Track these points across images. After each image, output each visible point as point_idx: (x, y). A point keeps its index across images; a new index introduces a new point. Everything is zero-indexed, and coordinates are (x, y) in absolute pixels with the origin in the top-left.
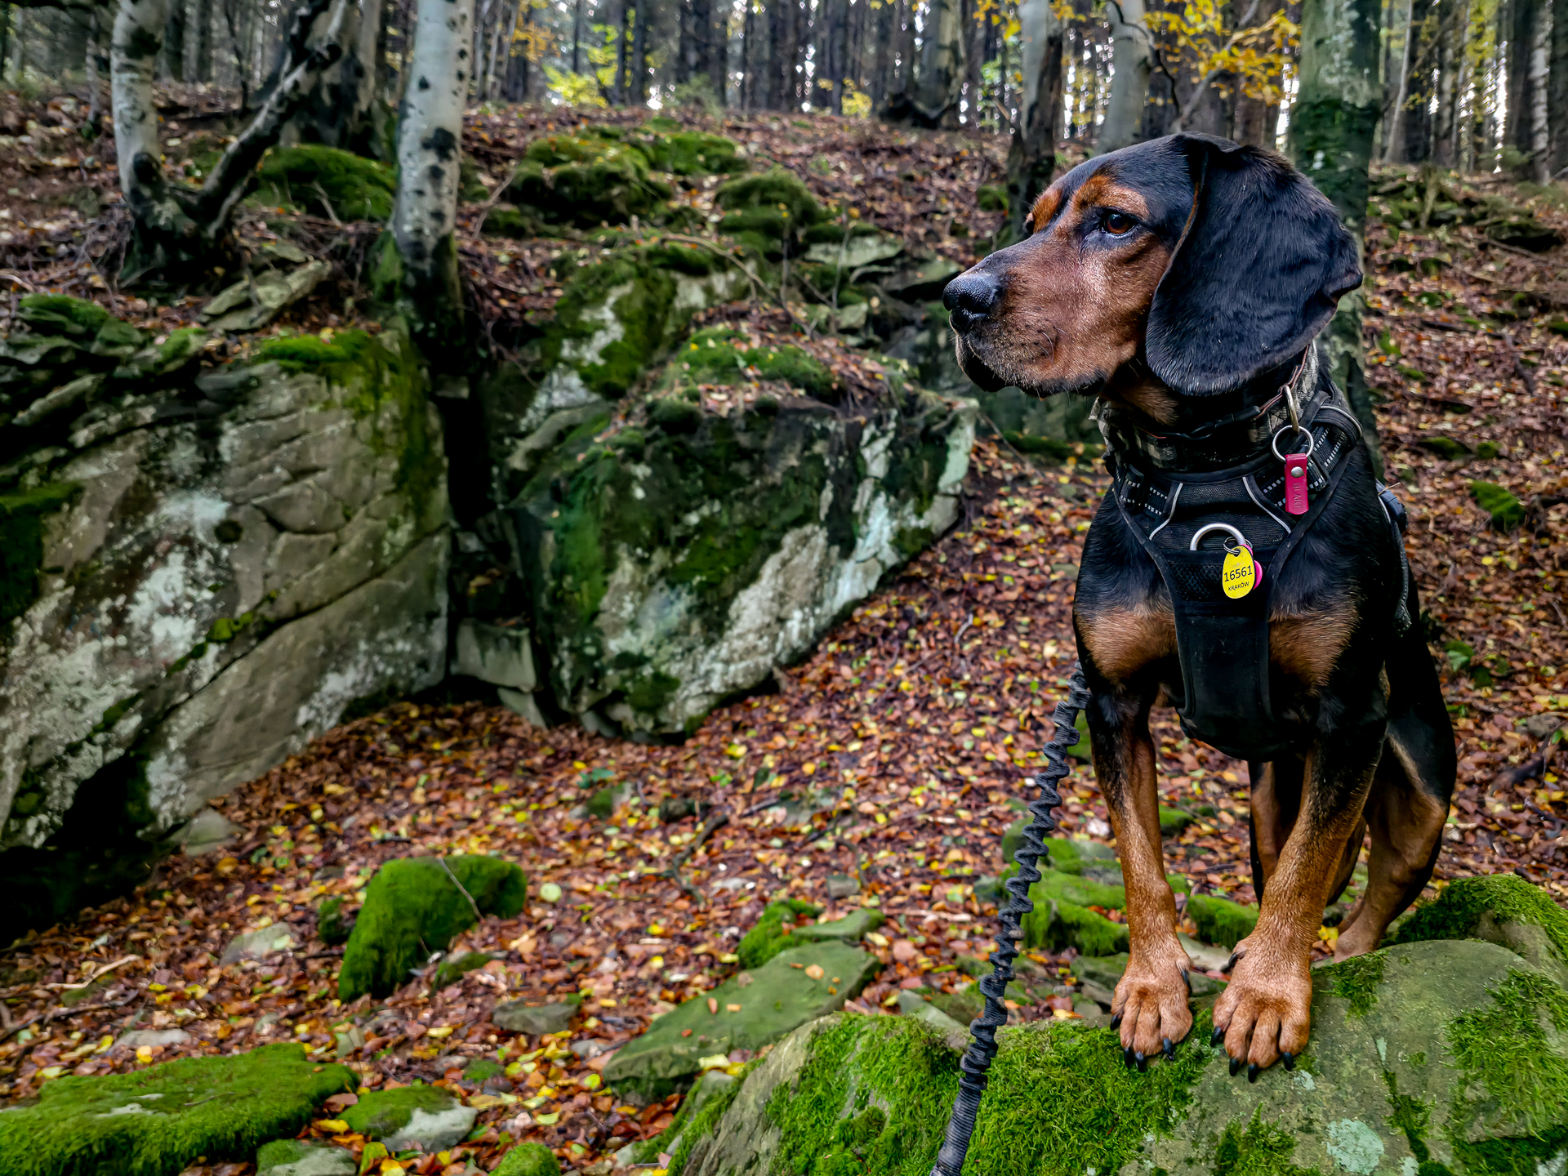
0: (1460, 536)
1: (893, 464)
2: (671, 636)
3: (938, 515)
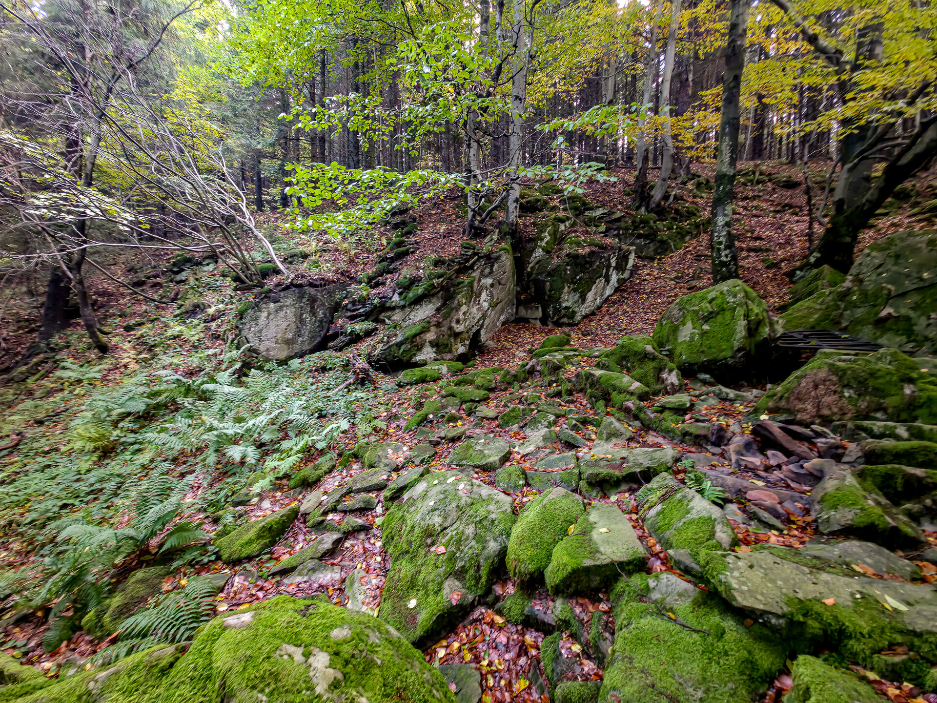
0: (758, 270)
1: (617, 263)
2: (576, 302)
3: (626, 275)
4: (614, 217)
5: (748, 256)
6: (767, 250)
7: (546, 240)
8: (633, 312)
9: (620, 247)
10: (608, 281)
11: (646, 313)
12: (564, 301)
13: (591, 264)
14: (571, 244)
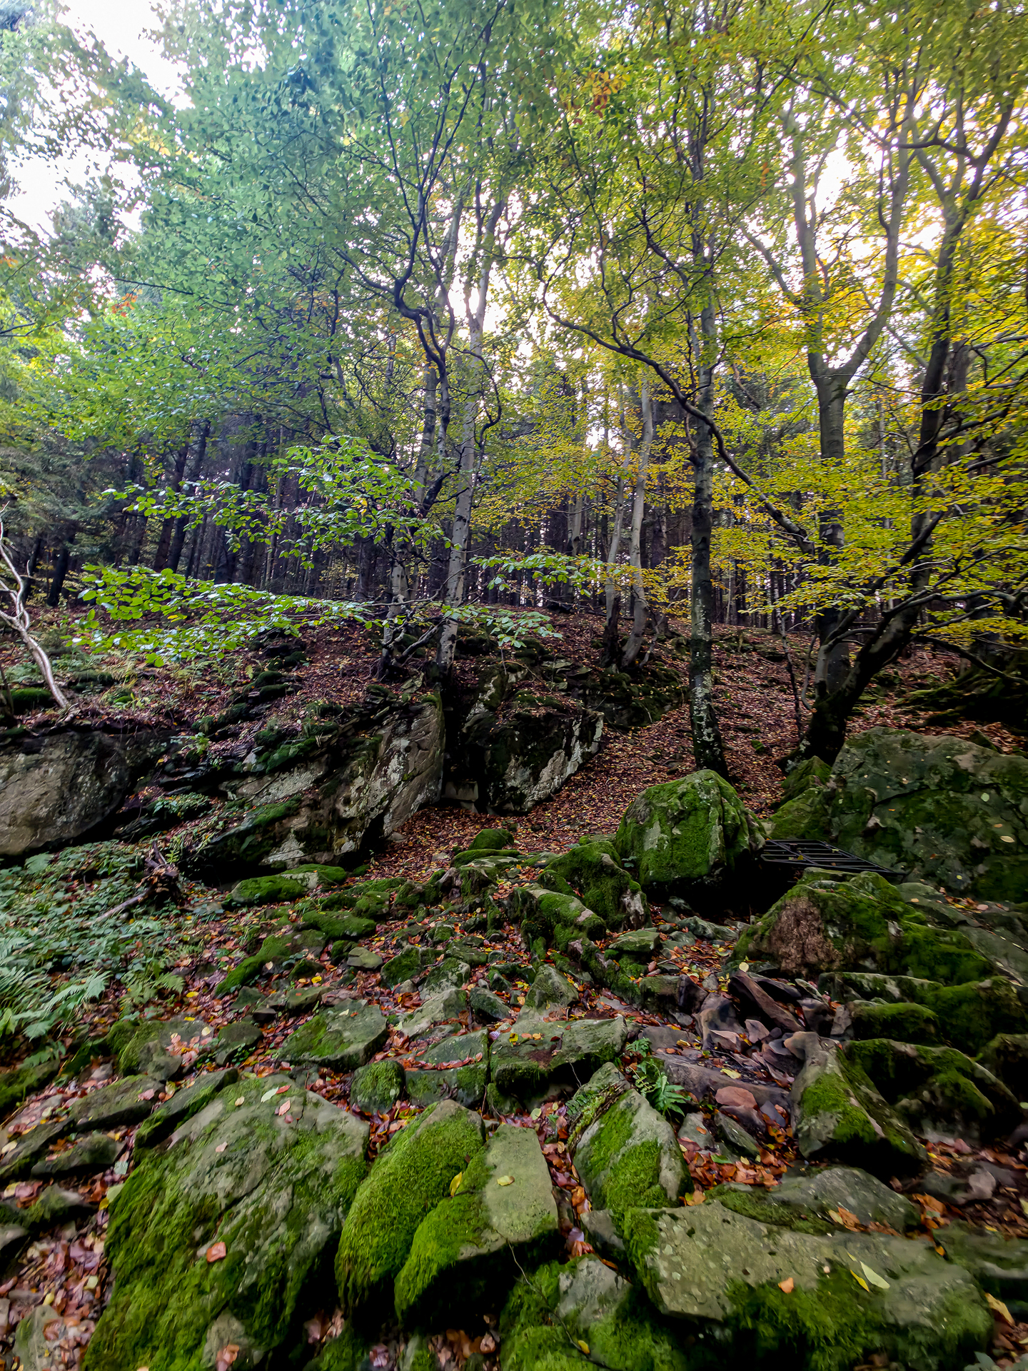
0: (747, 756)
1: (581, 732)
2: (525, 781)
3: (593, 748)
4: (579, 672)
5: (737, 736)
6: (757, 731)
7: (489, 693)
8: (601, 801)
9: (585, 712)
10: (569, 754)
11: (617, 803)
12: (510, 779)
13: (548, 730)
14: (522, 701)
